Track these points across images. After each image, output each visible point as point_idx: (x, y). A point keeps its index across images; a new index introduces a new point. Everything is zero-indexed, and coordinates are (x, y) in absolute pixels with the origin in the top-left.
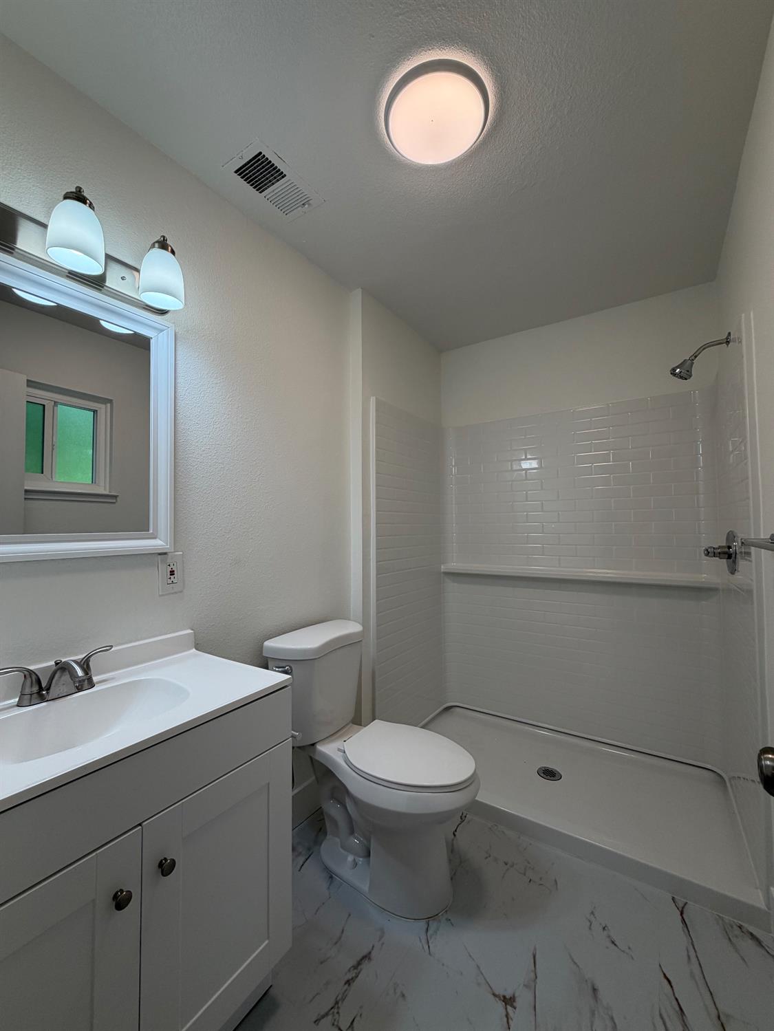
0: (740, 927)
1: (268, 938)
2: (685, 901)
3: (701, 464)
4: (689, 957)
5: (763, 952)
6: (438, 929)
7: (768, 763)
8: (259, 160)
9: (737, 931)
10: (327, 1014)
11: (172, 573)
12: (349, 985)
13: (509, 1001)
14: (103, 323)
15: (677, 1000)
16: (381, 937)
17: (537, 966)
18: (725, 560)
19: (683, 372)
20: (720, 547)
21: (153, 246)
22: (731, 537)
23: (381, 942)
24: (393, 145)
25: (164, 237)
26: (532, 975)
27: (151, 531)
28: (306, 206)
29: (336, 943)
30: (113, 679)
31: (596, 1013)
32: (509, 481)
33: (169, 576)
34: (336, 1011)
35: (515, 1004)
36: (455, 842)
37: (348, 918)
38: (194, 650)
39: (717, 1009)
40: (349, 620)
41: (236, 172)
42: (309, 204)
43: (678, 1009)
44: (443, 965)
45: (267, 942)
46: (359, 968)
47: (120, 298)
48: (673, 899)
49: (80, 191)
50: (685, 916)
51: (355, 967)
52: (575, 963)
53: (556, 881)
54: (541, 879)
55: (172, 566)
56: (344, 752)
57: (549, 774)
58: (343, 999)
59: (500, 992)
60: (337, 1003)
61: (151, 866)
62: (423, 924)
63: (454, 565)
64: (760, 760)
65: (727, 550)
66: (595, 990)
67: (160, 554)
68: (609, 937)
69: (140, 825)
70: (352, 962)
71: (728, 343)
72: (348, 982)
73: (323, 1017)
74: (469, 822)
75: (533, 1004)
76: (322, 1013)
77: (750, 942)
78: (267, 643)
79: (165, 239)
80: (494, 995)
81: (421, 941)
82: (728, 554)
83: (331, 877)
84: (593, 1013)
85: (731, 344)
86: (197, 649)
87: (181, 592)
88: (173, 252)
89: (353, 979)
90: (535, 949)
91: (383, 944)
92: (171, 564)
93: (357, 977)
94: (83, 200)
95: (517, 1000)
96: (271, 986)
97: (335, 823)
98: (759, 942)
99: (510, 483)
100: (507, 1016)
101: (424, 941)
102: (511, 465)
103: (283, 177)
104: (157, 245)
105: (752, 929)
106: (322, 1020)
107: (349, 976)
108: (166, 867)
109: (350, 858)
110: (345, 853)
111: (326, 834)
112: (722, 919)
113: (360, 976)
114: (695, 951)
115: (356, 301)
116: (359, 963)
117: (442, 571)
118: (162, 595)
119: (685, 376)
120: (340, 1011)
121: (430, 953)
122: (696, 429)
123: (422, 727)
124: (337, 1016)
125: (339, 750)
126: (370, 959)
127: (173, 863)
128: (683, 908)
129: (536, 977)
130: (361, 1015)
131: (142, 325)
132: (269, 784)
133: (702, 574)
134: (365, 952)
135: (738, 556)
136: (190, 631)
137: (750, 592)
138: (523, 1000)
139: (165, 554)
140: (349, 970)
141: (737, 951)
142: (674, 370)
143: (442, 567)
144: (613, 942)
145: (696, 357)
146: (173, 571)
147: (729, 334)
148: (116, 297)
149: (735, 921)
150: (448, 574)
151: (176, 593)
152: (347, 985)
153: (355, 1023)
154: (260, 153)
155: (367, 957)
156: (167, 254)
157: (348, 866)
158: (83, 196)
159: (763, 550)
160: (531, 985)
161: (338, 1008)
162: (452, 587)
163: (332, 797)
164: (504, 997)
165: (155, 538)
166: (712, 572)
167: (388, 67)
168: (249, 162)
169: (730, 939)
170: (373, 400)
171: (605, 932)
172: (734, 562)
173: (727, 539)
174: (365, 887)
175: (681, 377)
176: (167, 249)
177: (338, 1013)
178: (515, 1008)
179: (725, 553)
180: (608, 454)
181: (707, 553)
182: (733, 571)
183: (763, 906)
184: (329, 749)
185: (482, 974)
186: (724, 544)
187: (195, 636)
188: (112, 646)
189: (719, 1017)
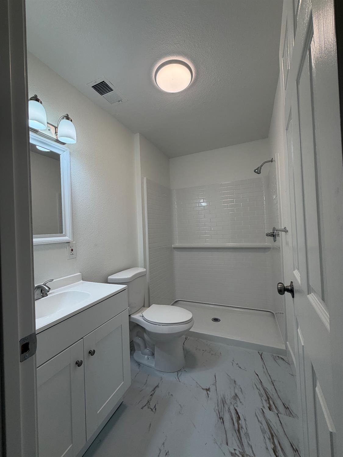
0: (278, 357)
1: (123, 381)
2: (262, 352)
3: (265, 204)
4: (263, 367)
5: (285, 362)
6: (182, 373)
7: (279, 286)
8: (103, 84)
9: (277, 358)
10: (145, 405)
11: (72, 250)
12: (152, 396)
13: (208, 390)
14: (37, 147)
15: (260, 379)
16: (161, 380)
17: (216, 378)
18: (272, 237)
19: (258, 171)
20: (271, 233)
21: (63, 118)
22: (274, 229)
23: (162, 381)
24: (157, 84)
25: (67, 114)
26: (215, 381)
27: (64, 233)
28: (120, 102)
29: (145, 384)
30: (53, 293)
31: (236, 388)
32: (197, 211)
33: (71, 252)
34: (148, 404)
35: (210, 390)
36: (184, 347)
37: (148, 376)
38: (82, 281)
39: (271, 379)
40: (138, 267)
41: (92, 87)
42: (122, 101)
43: (260, 382)
44: (185, 384)
45: (123, 382)
46: (155, 390)
47: (48, 138)
48: (258, 352)
49: (36, 97)
50: (262, 356)
51: (153, 390)
52: (228, 375)
53: (221, 353)
54: (215, 353)
55: (72, 248)
56: (143, 316)
57: (216, 320)
58: (150, 400)
59: (205, 388)
60: (148, 402)
61: (86, 353)
62: (176, 373)
63: (177, 245)
64: (278, 286)
65: (273, 234)
66: (235, 382)
67: (67, 243)
68: (239, 366)
69: (82, 338)
70: (152, 389)
71: (272, 161)
72: (151, 395)
73: (144, 407)
74: (189, 339)
75: (216, 389)
76: (144, 405)
77: (281, 360)
78: (109, 277)
79: (68, 116)
80: (203, 389)
81: (176, 378)
82: (273, 235)
83: (139, 365)
84: (235, 388)
85: (273, 162)
86: (83, 280)
87: (75, 258)
88: (71, 121)
89: (153, 394)
90: (215, 374)
91: (162, 382)
92: (72, 247)
93: (154, 393)
94: (37, 100)
95: (210, 389)
96: (123, 402)
97: (139, 345)
98: (283, 360)
99: (198, 211)
100: (208, 394)
101: (177, 378)
102: (198, 204)
103: (112, 91)
104: (65, 118)
105: (282, 357)
106: (144, 408)
107: (152, 393)
108: (92, 353)
109: (146, 357)
110: (144, 356)
111: (135, 350)
112: (273, 355)
113: (156, 392)
114: (265, 365)
115: (137, 137)
116: (155, 389)
117: (173, 247)
118: (68, 259)
119: (259, 173)
120: (150, 404)
121: (180, 381)
122: (263, 191)
123: (172, 305)
124: (149, 405)
125: (140, 316)
126: (158, 387)
127: (94, 351)
128: (261, 354)
129: (216, 382)
130: (158, 403)
131: (56, 148)
132: (121, 325)
133: (265, 243)
134: (156, 385)
135: (276, 235)
136: (79, 274)
137: (280, 248)
138: (212, 389)
139: (69, 242)
140: (151, 392)
141: (277, 363)
142: (255, 170)
143: (173, 245)
144: (240, 367)
145: (262, 166)
146: (73, 249)
147: (272, 158)
148: (42, 135)
149: (277, 355)
150: (174, 248)
151: (73, 258)
152: (151, 396)
153: (156, 406)
154: (104, 81)
155: (157, 386)
156: (69, 121)
157: (145, 360)
158: (38, 99)
159: (283, 232)
160: (215, 384)
161: (149, 403)
162: (177, 253)
163: (137, 336)
164: (206, 389)
165: (65, 236)
166: (268, 242)
167: (157, 59)
168: (98, 84)
169: (275, 360)
170: (145, 179)
171: (238, 365)
172: (275, 238)
173: (273, 230)
174: (153, 365)
175: (257, 173)
176: (69, 120)
177: (149, 404)
178: (210, 391)
179: (272, 235)
180: (234, 200)
181: (267, 235)
182: (275, 241)
183: (285, 348)
184: (137, 317)
185: (198, 384)
186: (272, 232)
187: (82, 275)
188: (53, 280)
189: (272, 382)
